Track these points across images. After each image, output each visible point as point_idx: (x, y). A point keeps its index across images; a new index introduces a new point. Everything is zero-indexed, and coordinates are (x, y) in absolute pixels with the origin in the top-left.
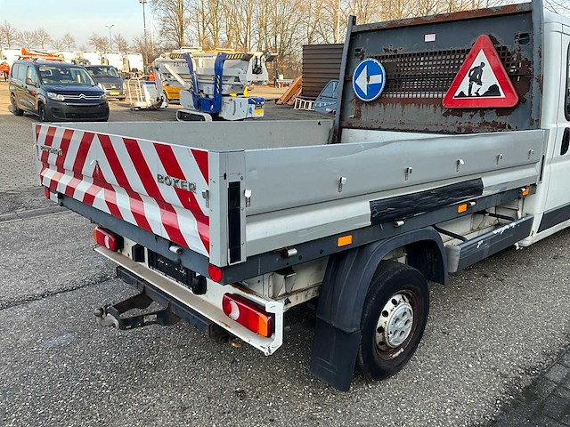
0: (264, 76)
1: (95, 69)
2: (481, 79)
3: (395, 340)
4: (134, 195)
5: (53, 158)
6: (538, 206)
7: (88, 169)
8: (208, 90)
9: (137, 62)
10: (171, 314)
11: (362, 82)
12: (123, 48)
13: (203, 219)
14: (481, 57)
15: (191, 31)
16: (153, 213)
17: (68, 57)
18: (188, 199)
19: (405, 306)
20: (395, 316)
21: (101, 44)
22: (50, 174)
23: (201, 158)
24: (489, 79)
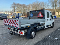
0: (23, 15)
1: (6, 14)
2: (40, 15)
3: (33, 35)
4: (12, 24)
5: (5, 22)
6: (45, 25)
7: (8, 22)
8: (18, 16)
9: (10, 13)
10: (15, 34)
11: (31, 15)
12: (8, 12)
13: (18, 25)
14: (40, 13)
15: (16, 10)
16: (14, 25)
17: (3, 13)
18: (17, 23)
19: (34, 32)
20: (33, 33)
21: (6, 12)
22: (4, 23)
23: (18, 20)
24: (41, 15)
